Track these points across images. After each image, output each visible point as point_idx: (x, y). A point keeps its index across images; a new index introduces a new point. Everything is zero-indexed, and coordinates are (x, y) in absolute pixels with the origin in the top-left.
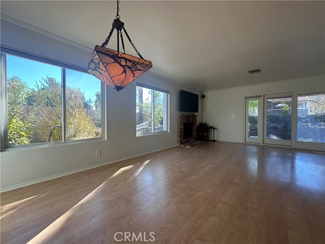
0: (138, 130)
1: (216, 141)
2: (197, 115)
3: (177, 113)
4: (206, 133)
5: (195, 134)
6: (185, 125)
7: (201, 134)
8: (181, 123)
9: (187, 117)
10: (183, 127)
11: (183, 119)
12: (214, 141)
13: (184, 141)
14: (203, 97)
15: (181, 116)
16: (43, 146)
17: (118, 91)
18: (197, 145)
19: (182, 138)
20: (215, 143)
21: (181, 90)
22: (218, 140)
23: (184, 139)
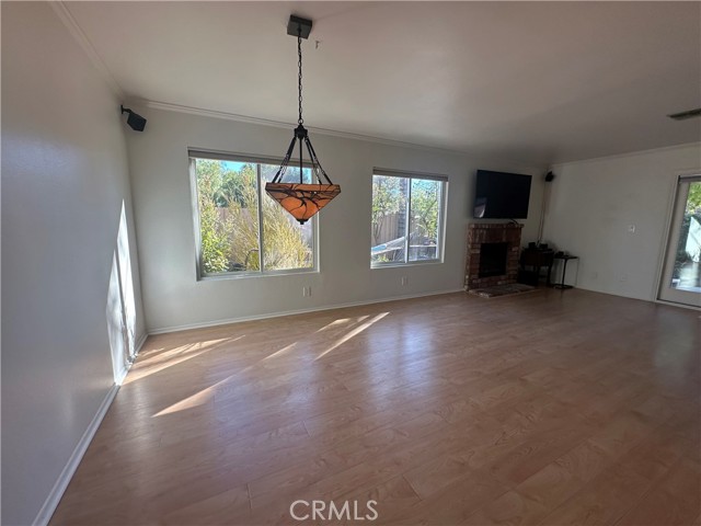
0: (376, 257)
1: (571, 287)
2: (523, 225)
3: (464, 222)
4: (544, 268)
5: (512, 269)
6: (484, 247)
7: (532, 268)
8: (473, 244)
9: (493, 231)
10: (478, 252)
11: (481, 235)
12: (564, 287)
13: (479, 281)
14: (550, 177)
15: (475, 229)
16: (237, 277)
17: (302, 223)
18: (510, 292)
19: (476, 276)
20: (566, 292)
21: (479, 171)
22: (577, 287)
23: (480, 277)
